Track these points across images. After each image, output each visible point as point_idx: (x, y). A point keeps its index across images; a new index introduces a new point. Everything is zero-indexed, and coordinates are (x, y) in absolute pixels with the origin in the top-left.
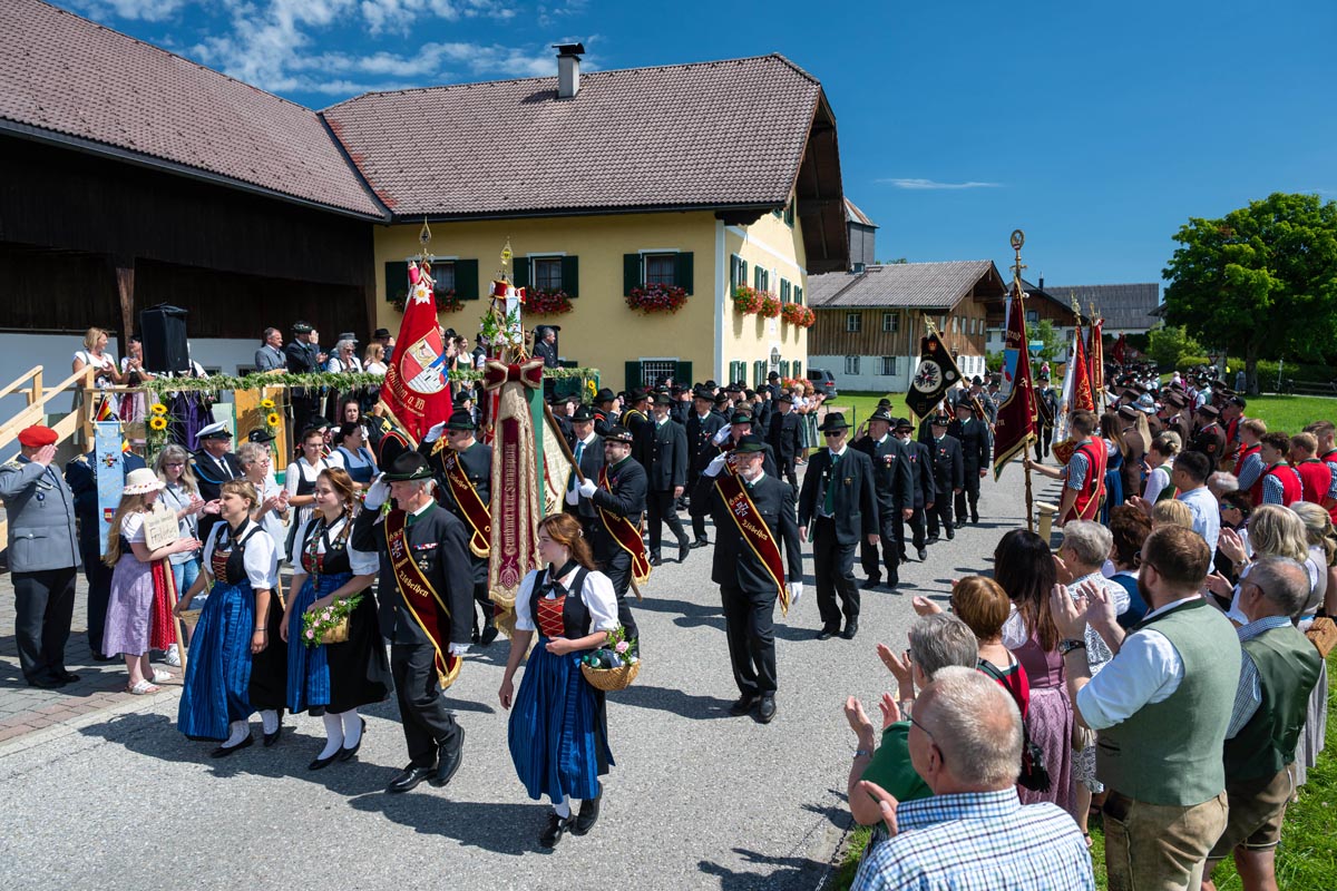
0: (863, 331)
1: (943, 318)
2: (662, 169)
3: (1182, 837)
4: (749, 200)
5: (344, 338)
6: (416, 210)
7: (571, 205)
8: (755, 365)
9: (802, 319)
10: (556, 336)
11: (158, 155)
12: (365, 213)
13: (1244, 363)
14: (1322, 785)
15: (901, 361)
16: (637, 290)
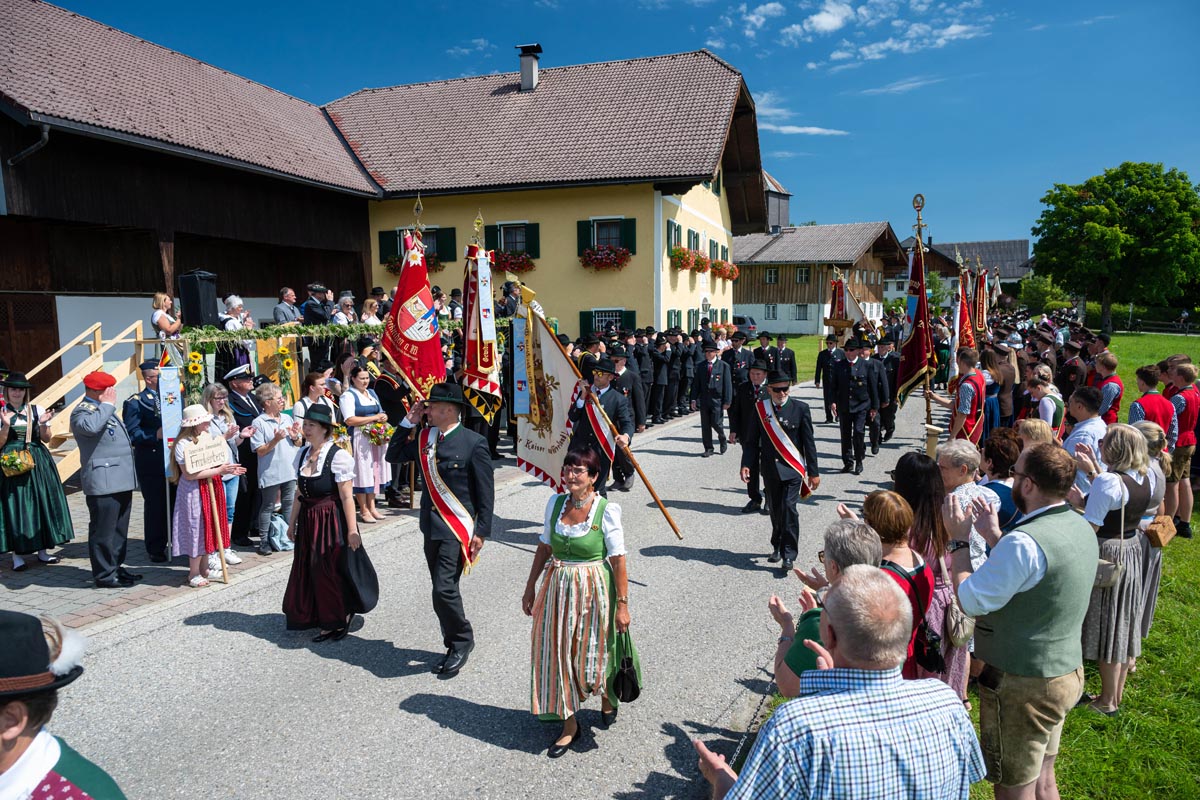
0: (780, 283)
1: (847, 271)
2: (609, 149)
4: (682, 174)
5: (344, 295)
6: (404, 187)
7: (533, 181)
8: (689, 313)
9: (728, 273)
11: (191, 146)
12: (362, 191)
13: (1100, 306)
14: (1161, 656)
15: (812, 308)
16: (589, 251)
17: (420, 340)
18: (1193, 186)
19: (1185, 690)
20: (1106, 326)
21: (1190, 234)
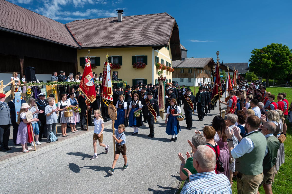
0: (184, 73)
1: (202, 70)
2: (141, 37)
3: (254, 182)
4: (160, 44)
5: (71, 74)
6: (86, 46)
7: (121, 45)
9: (171, 70)
10: (117, 74)
11: (29, 34)
12: (75, 47)
14: (283, 170)
15: (193, 79)
16: (135, 64)
17: (90, 86)
18: (290, 50)
19: (289, 179)
20: (268, 85)
21: (289, 62)
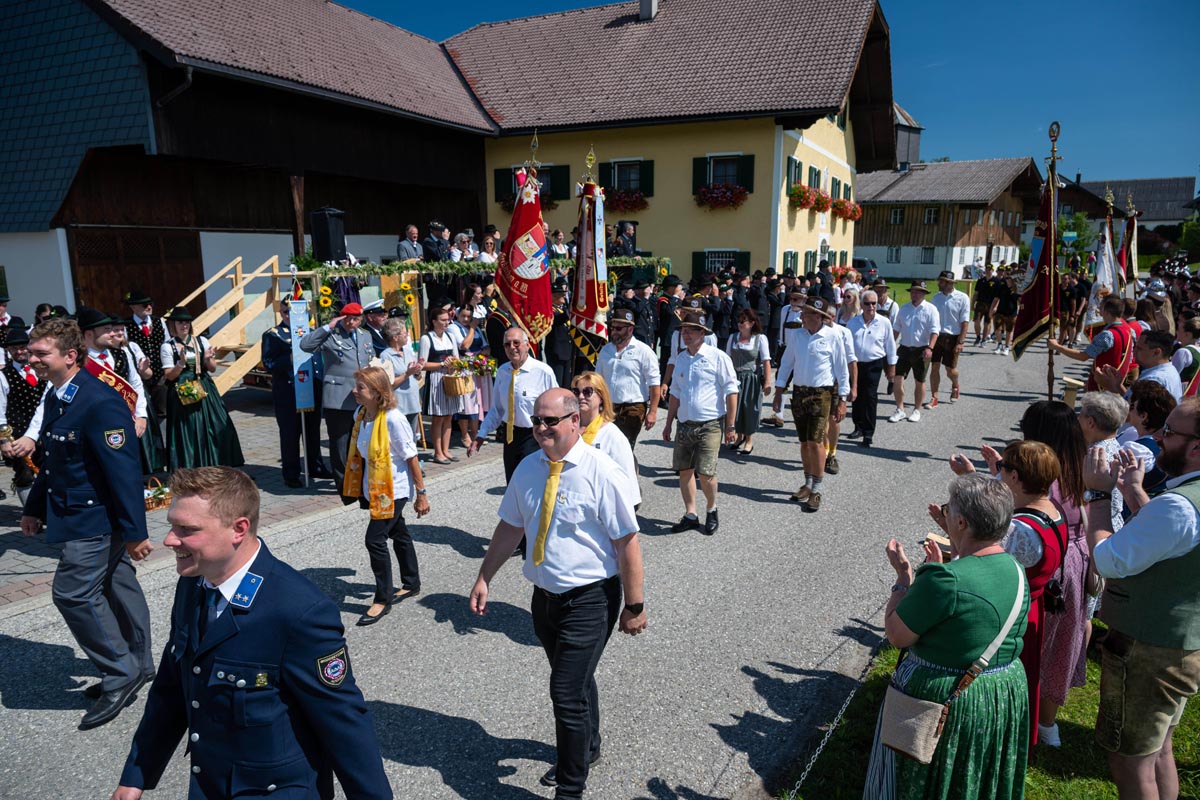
0: (905, 224)
1: (981, 211)
2: (729, 80)
3: (1179, 677)
4: (806, 106)
6: (518, 124)
7: (649, 116)
8: (806, 254)
9: (850, 213)
10: (635, 230)
11: (320, 85)
12: (478, 128)
15: (939, 251)
16: (704, 189)
17: (530, 277)
